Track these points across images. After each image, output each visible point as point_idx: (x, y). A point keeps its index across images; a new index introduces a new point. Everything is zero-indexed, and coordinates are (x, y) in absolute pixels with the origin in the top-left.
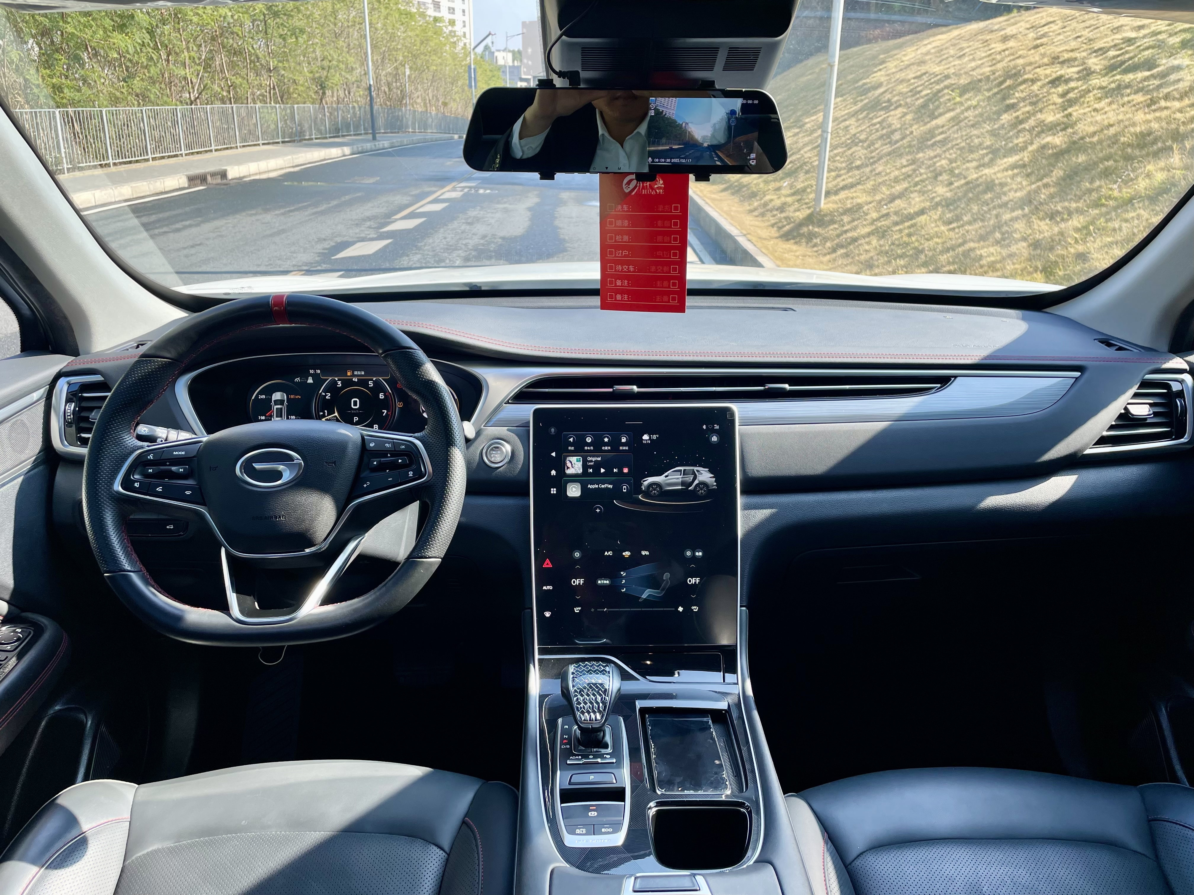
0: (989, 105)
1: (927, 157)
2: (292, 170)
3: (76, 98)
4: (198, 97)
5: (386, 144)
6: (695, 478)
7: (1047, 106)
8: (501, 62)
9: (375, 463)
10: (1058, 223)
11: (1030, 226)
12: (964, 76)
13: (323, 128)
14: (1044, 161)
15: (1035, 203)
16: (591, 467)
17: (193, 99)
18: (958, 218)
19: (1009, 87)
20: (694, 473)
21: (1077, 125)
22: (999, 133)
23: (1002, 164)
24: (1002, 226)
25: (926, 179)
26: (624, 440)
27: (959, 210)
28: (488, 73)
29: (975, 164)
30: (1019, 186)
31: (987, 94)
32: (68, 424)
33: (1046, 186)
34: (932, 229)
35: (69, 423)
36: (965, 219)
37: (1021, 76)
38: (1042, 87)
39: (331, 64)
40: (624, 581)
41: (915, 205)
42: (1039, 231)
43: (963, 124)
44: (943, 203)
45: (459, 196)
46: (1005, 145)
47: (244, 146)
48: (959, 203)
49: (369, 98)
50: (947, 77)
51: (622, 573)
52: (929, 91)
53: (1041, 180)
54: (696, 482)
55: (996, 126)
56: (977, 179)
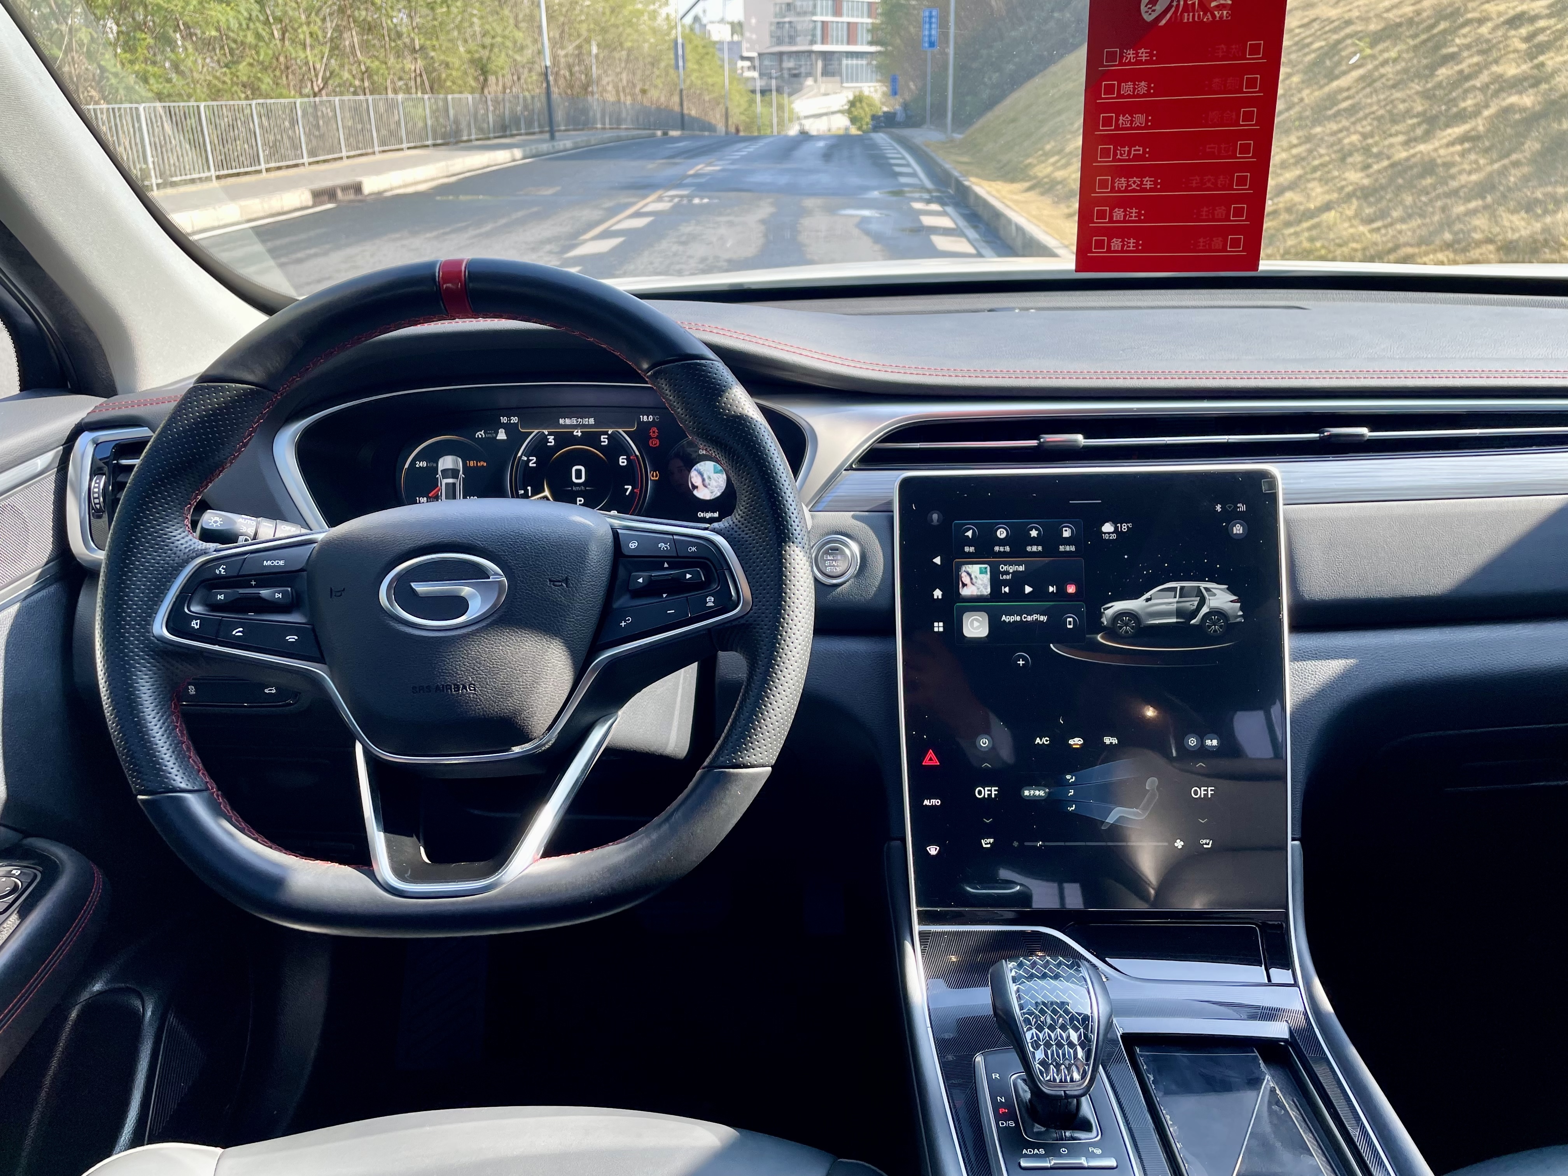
0: (1416, 56)
1: (1328, 131)
2: (446, 180)
3: (165, 91)
4: (323, 88)
5: (569, 144)
6: (1202, 602)
7: (1505, 55)
8: (715, 37)
9: (641, 580)
10: (1538, 217)
11: (1496, 222)
12: (1374, 20)
13: (485, 126)
14: (1509, 130)
15: (1502, 188)
16: (1006, 583)
17: (316, 89)
18: (1383, 214)
19: (1444, 32)
20: (1199, 593)
21: (1554, 78)
22: (1434, 95)
23: (1444, 137)
24: (1453, 222)
25: (1329, 162)
26: (1067, 534)
27: (1384, 203)
28: (701, 50)
29: (1401, 138)
30: (1474, 166)
31: (1412, 42)
32: (95, 513)
33: (1516, 164)
34: (1345, 230)
35: (97, 511)
36: (1395, 214)
37: (1462, 16)
38: (1496, 28)
39: (494, 41)
40: (1072, 792)
41: (1316, 197)
42: (1512, 229)
43: (1378, 84)
44: (1359, 194)
45: (667, 208)
46: (1446, 110)
47: (384, 151)
48: (1382, 193)
49: (545, 85)
50: (1349, 23)
51: (1068, 777)
52: (1323, 43)
53: (1507, 155)
54: (1205, 610)
55: (1429, 85)
56: (1407, 159)
